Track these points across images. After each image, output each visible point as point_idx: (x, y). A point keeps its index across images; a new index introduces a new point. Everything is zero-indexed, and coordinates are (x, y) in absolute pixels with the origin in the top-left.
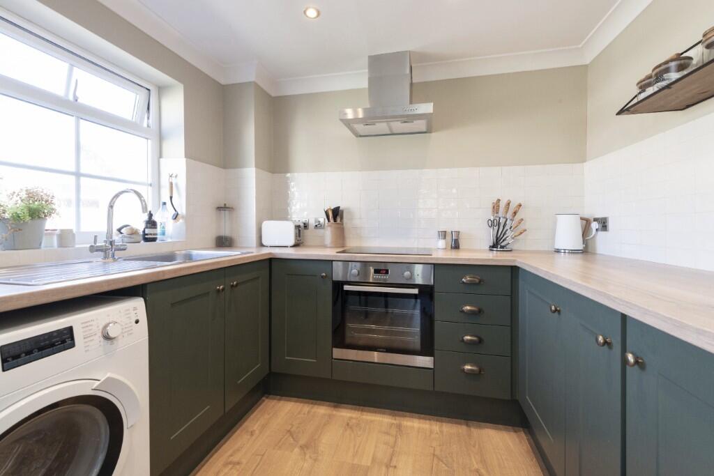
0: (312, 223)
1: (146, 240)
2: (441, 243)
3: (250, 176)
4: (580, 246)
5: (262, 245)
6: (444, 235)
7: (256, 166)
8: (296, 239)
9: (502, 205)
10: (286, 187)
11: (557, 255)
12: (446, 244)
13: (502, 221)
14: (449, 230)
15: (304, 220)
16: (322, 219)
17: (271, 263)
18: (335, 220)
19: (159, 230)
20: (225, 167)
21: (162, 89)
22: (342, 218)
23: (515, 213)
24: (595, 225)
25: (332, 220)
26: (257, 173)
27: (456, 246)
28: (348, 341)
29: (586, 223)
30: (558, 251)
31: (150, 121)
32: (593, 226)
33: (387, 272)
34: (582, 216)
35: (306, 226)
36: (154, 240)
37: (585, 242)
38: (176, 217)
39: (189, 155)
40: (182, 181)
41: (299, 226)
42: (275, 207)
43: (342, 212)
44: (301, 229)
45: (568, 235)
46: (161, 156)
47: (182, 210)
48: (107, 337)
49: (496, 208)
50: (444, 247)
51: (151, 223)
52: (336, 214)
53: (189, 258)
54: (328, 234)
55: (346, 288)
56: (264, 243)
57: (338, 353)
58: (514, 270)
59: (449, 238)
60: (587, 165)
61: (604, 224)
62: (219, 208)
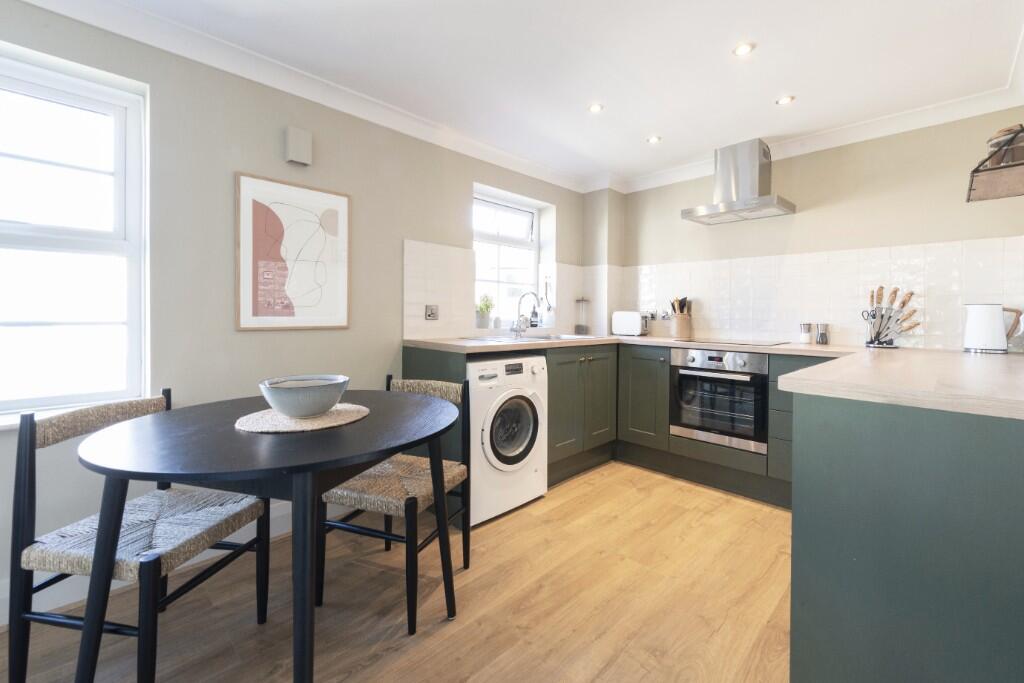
0: (660, 313)
1: (532, 326)
2: (804, 337)
3: (603, 272)
4: (1003, 345)
5: (612, 334)
6: (809, 328)
7: (609, 263)
8: (642, 328)
9: (887, 293)
10: (635, 279)
11: (967, 354)
12: (811, 338)
14: (814, 323)
15: (652, 311)
16: (670, 310)
17: (618, 347)
18: (682, 311)
19: (539, 319)
20: (583, 265)
21: (540, 211)
22: (689, 310)
23: (904, 304)
25: (678, 311)
26: (609, 269)
27: (824, 340)
28: (685, 420)
30: (967, 351)
31: (533, 236)
33: (720, 360)
34: (1006, 307)
35: (653, 317)
36: (536, 326)
38: (549, 309)
39: (560, 260)
40: (553, 282)
41: (646, 317)
42: (626, 299)
43: (690, 303)
44: (648, 321)
46: (539, 262)
47: (553, 304)
48: (533, 373)
49: (876, 297)
50: (808, 341)
51: (535, 314)
52: (683, 305)
53: (558, 338)
54: (674, 324)
55: (682, 372)
56: (614, 331)
57: (675, 430)
59: (813, 331)
62: (578, 301)
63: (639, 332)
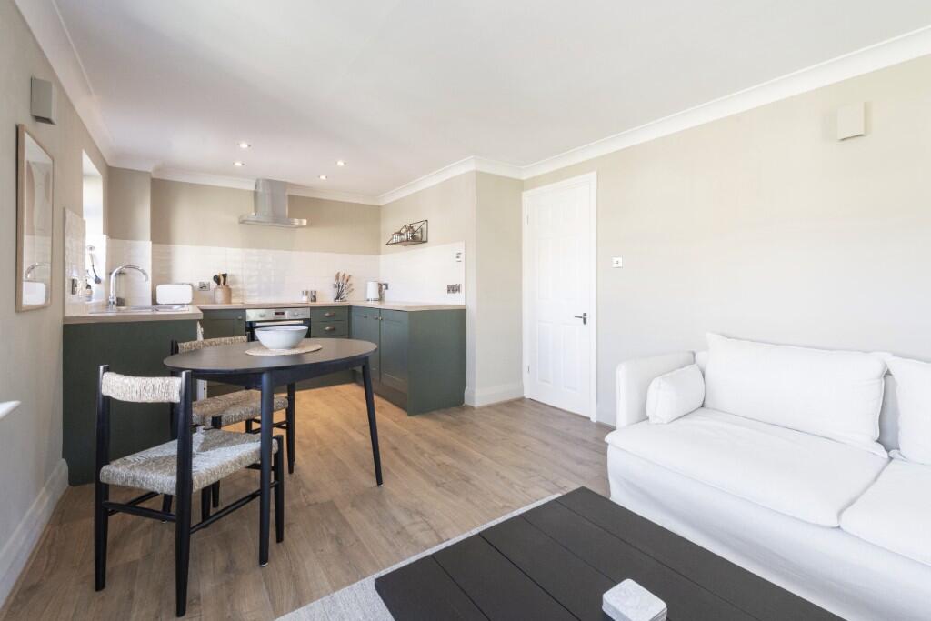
0: (197, 286)
2: (305, 297)
4: (378, 297)
6: (305, 294)
7: (151, 240)
8: (193, 297)
9: (341, 275)
13: (341, 285)
14: (309, 290)
23: (347, 281)
24: (384, 287)
27: (315, 298)
29: (380, 285)
30: (368, 300)
32: (382, 287)
33: (283, 314)
34: (378, 282)
37: (380, 295)
45: (372, 293)
49: (337, 277)
50: (307, 299)
56: (159, 301)
58: (350, 308)
59: (309, 294)
60: (381, 257)
61: (386, 285)
63: (189, 300)
